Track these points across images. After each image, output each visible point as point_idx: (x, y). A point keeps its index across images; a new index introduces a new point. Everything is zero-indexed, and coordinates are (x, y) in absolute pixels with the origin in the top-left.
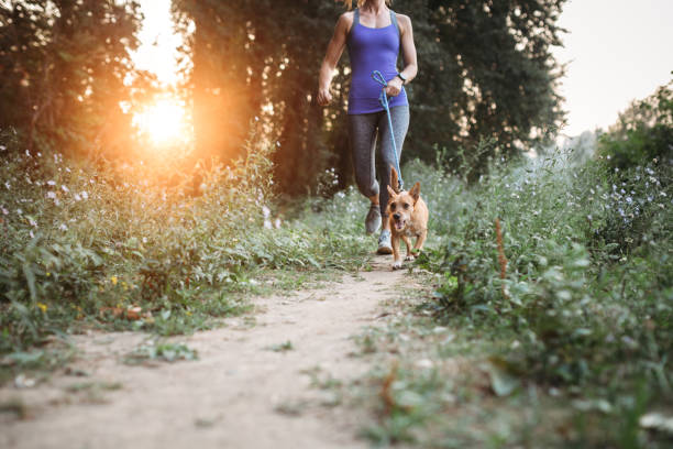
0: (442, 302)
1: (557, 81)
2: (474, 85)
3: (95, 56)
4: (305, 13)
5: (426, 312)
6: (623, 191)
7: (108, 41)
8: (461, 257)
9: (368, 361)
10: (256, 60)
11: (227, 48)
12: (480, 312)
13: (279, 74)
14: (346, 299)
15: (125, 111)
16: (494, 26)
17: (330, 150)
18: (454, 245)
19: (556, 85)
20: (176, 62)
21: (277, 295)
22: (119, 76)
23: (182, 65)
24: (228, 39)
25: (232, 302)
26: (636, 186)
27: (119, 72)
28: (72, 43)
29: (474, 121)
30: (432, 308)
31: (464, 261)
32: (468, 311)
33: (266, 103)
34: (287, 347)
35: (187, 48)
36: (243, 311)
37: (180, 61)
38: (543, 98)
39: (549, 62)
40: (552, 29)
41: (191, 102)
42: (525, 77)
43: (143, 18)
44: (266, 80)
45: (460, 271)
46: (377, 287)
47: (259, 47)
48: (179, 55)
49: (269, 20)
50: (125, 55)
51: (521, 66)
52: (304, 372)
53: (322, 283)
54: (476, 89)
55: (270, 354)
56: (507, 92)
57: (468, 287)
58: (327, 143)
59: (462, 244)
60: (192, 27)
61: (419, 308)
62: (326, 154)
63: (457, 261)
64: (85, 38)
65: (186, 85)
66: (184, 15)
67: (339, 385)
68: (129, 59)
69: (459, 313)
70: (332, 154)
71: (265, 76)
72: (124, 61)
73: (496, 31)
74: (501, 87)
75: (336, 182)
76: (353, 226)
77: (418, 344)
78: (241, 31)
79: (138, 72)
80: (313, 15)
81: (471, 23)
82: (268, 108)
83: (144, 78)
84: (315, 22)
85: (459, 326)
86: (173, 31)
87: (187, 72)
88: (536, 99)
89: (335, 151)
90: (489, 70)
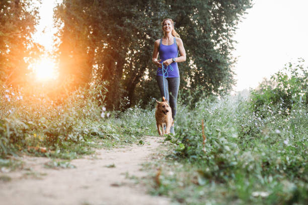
0: (177, 155)
1: (232, 65)
2: (194, 64)
3: (14, 35)
4: (118, 24)
5: (170, 158)
6: (257, 115)
7: (21, 28)
8: (187, 136)
9: (147, 172)
10: (92, 43)
11: (79, 36)
12: (193, 158)
13: (102, 51)
14: (135, 152)
15: (26, 62)
16: (205, 37)
17: (124, 88)
18: (184, 130)
19: (232, 66)
20: (53, 41)
21: (104, 149)
22: (25, 45)
23: (56, 42)
24: (79, 32)
25: (86, 149)
26: (263, 113)
27: (25, 43)
28: (4, 27)
29: (193, 80)
30: (173, 157)
31: (188, 137)
32: (189, 158)
33: (95, 64)
34: (113, 166)
35: (59, 35)
36: (90, 154)
37: (56, 40)
38: (225, 72)
39: (229, 56)
40: (231, 41)
41: (59, 60)
42: (217, 62)
43: (40, 18)
44: (96, 53)
45: (186, 141)
46: (149, 149)
47: (94, 37)
48: (55, 38)
49: (100, 25)
50: (29, 35)
51: (216, 57)
52: (122, 174)
53: (123, 146)
54: (195, 66)
55: (106, 169)
56: (209, 68)
57: (189, 148)
58: (123, 85)
59: (187, 130)
60: (63, 25)
61: (167, 157)
62: (122, 90)
63: (185, 137)
64: (10, 26)
65: (57, 52)
66: (60, 19)
67: (137, 178)
68: (30, 37)
69: (184, 158)
70: (125, 91)
71: (96, 51)
72: (28, 38)
73: (205, 40)
74: (206, 65)
75: (129, 103)
76: (135, 124)
77: (167, 168)
78: (86, 29)
79: (34, 44)
80: (121, 25)
81: (194, 35)
82: (96, 66)
83: (37, 47)
84: (122, 28)
85: (185, 163)
86: (53, 26)
87: (58, 46)
88: (222, 72)
89: (127, 89)
90: (202, 57)
